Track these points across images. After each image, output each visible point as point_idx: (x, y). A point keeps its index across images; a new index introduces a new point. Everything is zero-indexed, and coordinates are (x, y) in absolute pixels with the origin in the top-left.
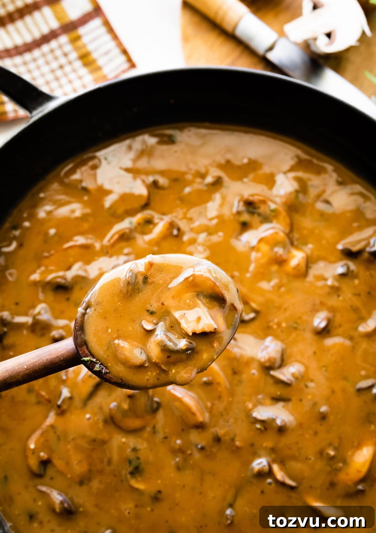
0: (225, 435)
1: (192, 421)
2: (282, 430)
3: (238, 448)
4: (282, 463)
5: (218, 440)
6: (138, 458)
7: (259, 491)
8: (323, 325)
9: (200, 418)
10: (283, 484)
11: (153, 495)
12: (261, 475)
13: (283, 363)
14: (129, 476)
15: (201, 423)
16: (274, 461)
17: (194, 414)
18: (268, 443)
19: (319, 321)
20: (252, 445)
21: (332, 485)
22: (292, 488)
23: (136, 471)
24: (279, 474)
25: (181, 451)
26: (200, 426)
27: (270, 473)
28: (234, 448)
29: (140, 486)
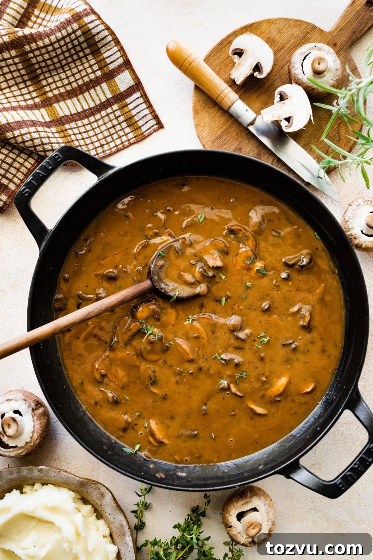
0: (204, 366)
1: (187, 357)
2: (237, 365)
3: (211, 374)
4: (236, 383)
5: (200, 369)
6: (155, 376)
7: (222, 398)
8: (266, 307)
9: (191, 357)
10: (235, 394)
11: (162, 396)
12: (223, 389)
13: (241, 329)
14: (150, 385)
15: (192, 359)
16: (231, 382)
17: (188, 354)
18: (228, 373)
19: (265, 305)
20: (219, 373)
21: (263, 396)
22: (240, 397)
23: (154, 383)
24: (234, 390)
25: (180, 373)
26: (191, 361)
27: (229, 388)
28: (209, 374)
29: (156, 391)
